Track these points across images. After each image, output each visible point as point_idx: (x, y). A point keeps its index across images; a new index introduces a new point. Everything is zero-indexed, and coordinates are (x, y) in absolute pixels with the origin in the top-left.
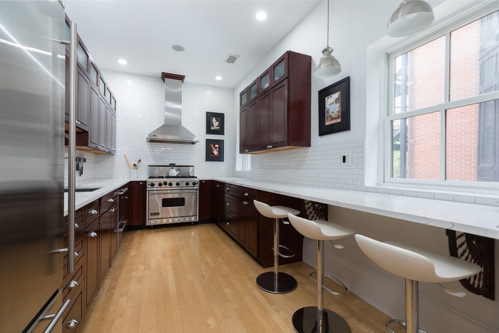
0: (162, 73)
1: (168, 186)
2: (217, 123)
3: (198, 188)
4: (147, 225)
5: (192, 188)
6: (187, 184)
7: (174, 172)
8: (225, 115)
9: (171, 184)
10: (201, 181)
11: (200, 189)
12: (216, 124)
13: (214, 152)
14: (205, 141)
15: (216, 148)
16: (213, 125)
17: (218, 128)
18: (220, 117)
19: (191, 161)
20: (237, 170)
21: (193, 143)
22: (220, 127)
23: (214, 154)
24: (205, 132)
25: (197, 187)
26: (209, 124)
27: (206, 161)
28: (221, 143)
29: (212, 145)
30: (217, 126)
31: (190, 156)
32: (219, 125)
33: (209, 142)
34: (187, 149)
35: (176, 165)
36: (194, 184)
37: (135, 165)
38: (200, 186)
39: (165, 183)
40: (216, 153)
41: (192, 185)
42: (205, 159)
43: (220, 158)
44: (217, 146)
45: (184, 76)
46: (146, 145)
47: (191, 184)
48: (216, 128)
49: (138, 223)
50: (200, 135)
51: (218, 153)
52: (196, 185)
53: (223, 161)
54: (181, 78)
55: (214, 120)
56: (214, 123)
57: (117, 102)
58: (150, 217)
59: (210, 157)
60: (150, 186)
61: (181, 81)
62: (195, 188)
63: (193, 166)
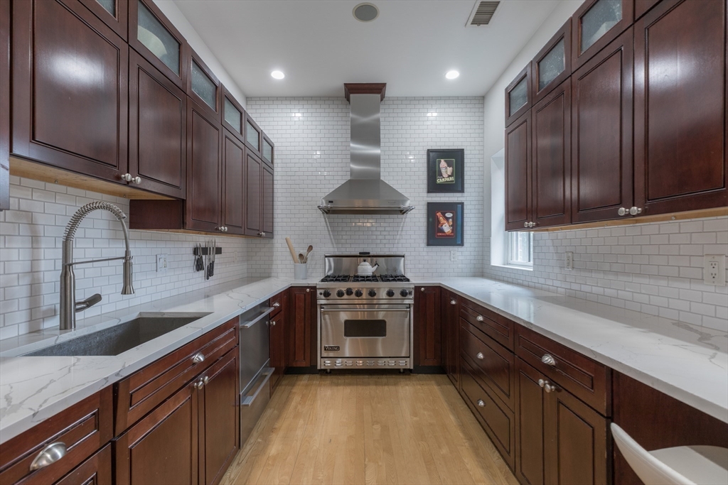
0: (345, 84)
1: (353, 296)
2: (450, 170)
3: (412, 302)
4: (319, 368)
5: (399, 302)
6: (390, 294)
7: (367, 268)
8: (466, 152)
9: (359, 294)
10: (417, 288)
11: (415, 305)
12: (446, 170)
13: (444, 227)
14: (425, 207)
15: (447, 219)
16: (441, 174)
17: (451, 179)
18: (456, 157)
19: (400, 245)
20: (492, 264)
21: (403, 212)
22: (456, 179)
23: (442, 231)
24: (426, 190)
25: (410, 301)
26: (433, 172)
27: (428, 244)
28: (457, 209)
29: (439, 214)
30: (449, 176)
31: (398, 237)
32: (452, 173)
33: (433, 209)
34: (391, 225)
35: (371, 254)
36: (404, 294)
37: (301, 255)
38: (415, 299)
39: (349, 292)
40: (447, 228)
41: (400, 297)
42: (425, 241)
43: (455, 239)
44: (449, 215)
45: (384, 85)
46: (321, 219)
47: (397, 295)
48: (448, 179)
49: (303, 364)
50: (416, 196)
51: (453, 230)
52: (408, 296)
53: (462, 244)
54: (378, 89)
55: (443, 164)
56: (443, 171)
57: (275, 149)
58: (325, 354)
59: (435, 237)
60: (322, 297)
61: (379, 96)
62: (407, 302)
63: (403, 256)
